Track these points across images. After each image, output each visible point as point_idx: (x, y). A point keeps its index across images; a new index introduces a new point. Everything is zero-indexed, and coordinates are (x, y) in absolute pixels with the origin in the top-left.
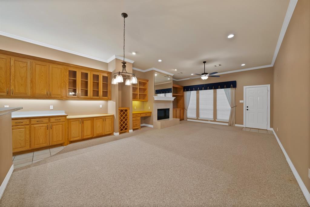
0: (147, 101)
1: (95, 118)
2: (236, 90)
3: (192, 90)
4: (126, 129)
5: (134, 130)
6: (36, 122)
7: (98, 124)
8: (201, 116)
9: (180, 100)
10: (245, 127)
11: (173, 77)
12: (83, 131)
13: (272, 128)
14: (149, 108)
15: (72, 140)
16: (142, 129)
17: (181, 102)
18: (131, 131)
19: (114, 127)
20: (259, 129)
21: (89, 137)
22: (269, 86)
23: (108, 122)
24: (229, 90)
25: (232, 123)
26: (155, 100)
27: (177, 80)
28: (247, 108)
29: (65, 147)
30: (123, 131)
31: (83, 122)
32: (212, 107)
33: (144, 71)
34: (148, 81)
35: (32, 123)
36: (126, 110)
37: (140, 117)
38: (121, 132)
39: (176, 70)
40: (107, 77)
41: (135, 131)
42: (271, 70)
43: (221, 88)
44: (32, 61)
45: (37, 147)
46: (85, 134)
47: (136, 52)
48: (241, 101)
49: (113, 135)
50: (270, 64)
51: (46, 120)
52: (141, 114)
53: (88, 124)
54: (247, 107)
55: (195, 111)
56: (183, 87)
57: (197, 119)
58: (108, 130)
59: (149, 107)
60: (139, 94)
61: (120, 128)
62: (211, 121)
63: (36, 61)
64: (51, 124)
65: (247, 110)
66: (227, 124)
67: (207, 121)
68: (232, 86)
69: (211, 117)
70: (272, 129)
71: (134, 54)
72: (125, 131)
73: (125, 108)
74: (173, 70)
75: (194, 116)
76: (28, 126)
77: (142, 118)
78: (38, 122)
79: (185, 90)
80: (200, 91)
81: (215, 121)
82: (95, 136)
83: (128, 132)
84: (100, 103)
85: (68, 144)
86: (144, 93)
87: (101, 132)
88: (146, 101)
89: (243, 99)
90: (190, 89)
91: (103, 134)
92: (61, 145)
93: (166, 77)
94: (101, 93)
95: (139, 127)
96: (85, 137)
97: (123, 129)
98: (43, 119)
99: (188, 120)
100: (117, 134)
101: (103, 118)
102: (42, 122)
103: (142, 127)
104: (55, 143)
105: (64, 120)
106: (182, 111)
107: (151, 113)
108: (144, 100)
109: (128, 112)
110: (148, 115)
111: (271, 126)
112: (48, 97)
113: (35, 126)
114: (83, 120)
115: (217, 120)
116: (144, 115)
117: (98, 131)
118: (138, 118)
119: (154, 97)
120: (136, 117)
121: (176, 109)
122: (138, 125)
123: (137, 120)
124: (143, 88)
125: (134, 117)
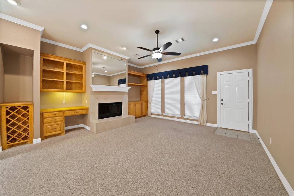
2: (207, 77)
3: (156, 79)
4: (25, 138)
5: (43, 138)
8: (167, 112)
9: (144, 91)
10: (219, 127)
11: (129, 61)
13: (256, 130)
14: (87, 103)
17: (144, 93)
18: (37, 141)
20: (237, 131)
22: (251, 71)
24: (199, 77)
25: (202, 121)
26: (93, 90)
27: (141, 67)
28: (222, 102)
30: (17, 143)
32: (179, 100)
34: (85, 63)
36: (25, 108)
37: (63, 117)
38: (11, 144)
39: (125, 49)
41: (47, 140)
42: (255, 48)
43: (189, 75)
48: (214, 93)
50: (252, 40)
54: (222, 100)
55: (160, 105)
56: (145, 75)
57: (162, 115)
59: (87, 101)
60: (66, 82)
61: (8, 139)
62: (178, 118)
65: (222, 104)
66: (197, 123)
67: (174, 117)
68: (202, 72)
69: (178, 113)
70: (255, 132)
72: (24, 141)
74: (122, 48)
75: (159, 111)
79: (149, 78)
80: (166, 80)
81: (182, 118)
83: (32, 143)
88: (83, 93)
89: (216, 90)
90: (153, 78)
95: (60, 132)
99: (153, 116)
106: (144, 105)
107: (87, 109)
109: (29, 109)
110: (84, 112)
111: (254, 127)
115: (184, 117)
116: (72, 113)
118: (58, 119)
119: (92, 87)
120: (52, 117)
121: (134, 103)
122: (58, 128)
123: (55, 121)
124: (79, 73)
125: (45, 118)
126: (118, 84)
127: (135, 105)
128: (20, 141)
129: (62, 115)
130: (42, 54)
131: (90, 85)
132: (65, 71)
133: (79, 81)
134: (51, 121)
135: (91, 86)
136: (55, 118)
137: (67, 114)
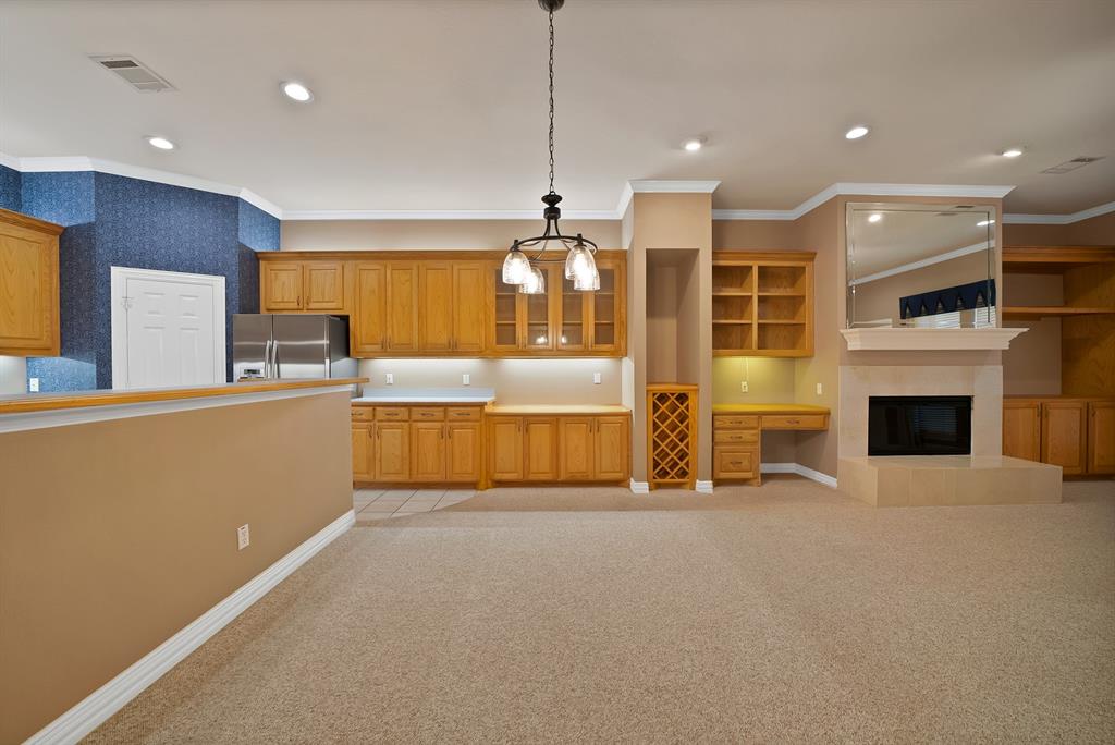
0: (809, 357)
1: (562, 419)
4: (683, 474)
5: (717, 483)
6: (421, 417)
7: (575, 439)
12: (526, 456)
14: (819, 392)
15: (498, 476)
16: (770, 485)
18: (704, 486)
19: (629, 457)
21: (543, 477)
23: (608, 435)
26: (850, 348)
29: (479, 492)
30: (667, 480)
31: (527, 431)
33: (791, 215)
34: (811, 257)
35: (414, 417)
36: (682, 398)
37: (758, 432)
38: (659, 480)
40: (612, 271)
41: (725, 490)
44: (420, 263)
45: (421, 478)
46: (534, 467)
47: (703, 140)
49: (629, 486)
51: (439, 413)
52: (760, 415)
53: (541, 436)
58: (608, 466)
59: (819, 386)
60: (759, 325)
61: (655, 467)
63: (426, 262)
64: (448, 424)
71: (693, 147)
72: (678, 480)
73: (680, 389)
76: (407, 424)
77: (767, 435)
78: (424, 417)
82: (562, 477)
83: (692, 488)
84: (595, 367)
85: (487, 488)
86: (793, 319)
87: (583, 468)
88: (802, 357)
91: (591, 478)
92: (473, 486)
93: (953, 214)
94: (589, 331)
95: (749, 475)
96: (532, 477)
97: (668, 473)
98: (435, 409)
100: (640, 488)
101: (592, 421)
102: (431, 418)
103: (766, 477)
104: (457, 479)
105: (478, 417)
107: (827, 414)
108: (789, 352)
109: (690, 402)
110: (806, 423)
112: (452, 351)
113: (420, 424)
114: (527, 421)
116: (782, 424)
117: (576, 464)
118: (747, 435)
119: (846, 337)
120: (733, 429)
121: (1038, 402)
122: (745, 463)
123: (739, 441)
124: (785, 294)
125: (719, 429)
126: (903, 317)
127: (1042, 414)
128: (672, 478)
129: (755, 425)
130: (715, 254)
131: (842, 331)
132: (754, 291)
133: (785, 318)
134: (730, 440)
135: (842, 335)
136: (737, 433)
137: (768, 423)
